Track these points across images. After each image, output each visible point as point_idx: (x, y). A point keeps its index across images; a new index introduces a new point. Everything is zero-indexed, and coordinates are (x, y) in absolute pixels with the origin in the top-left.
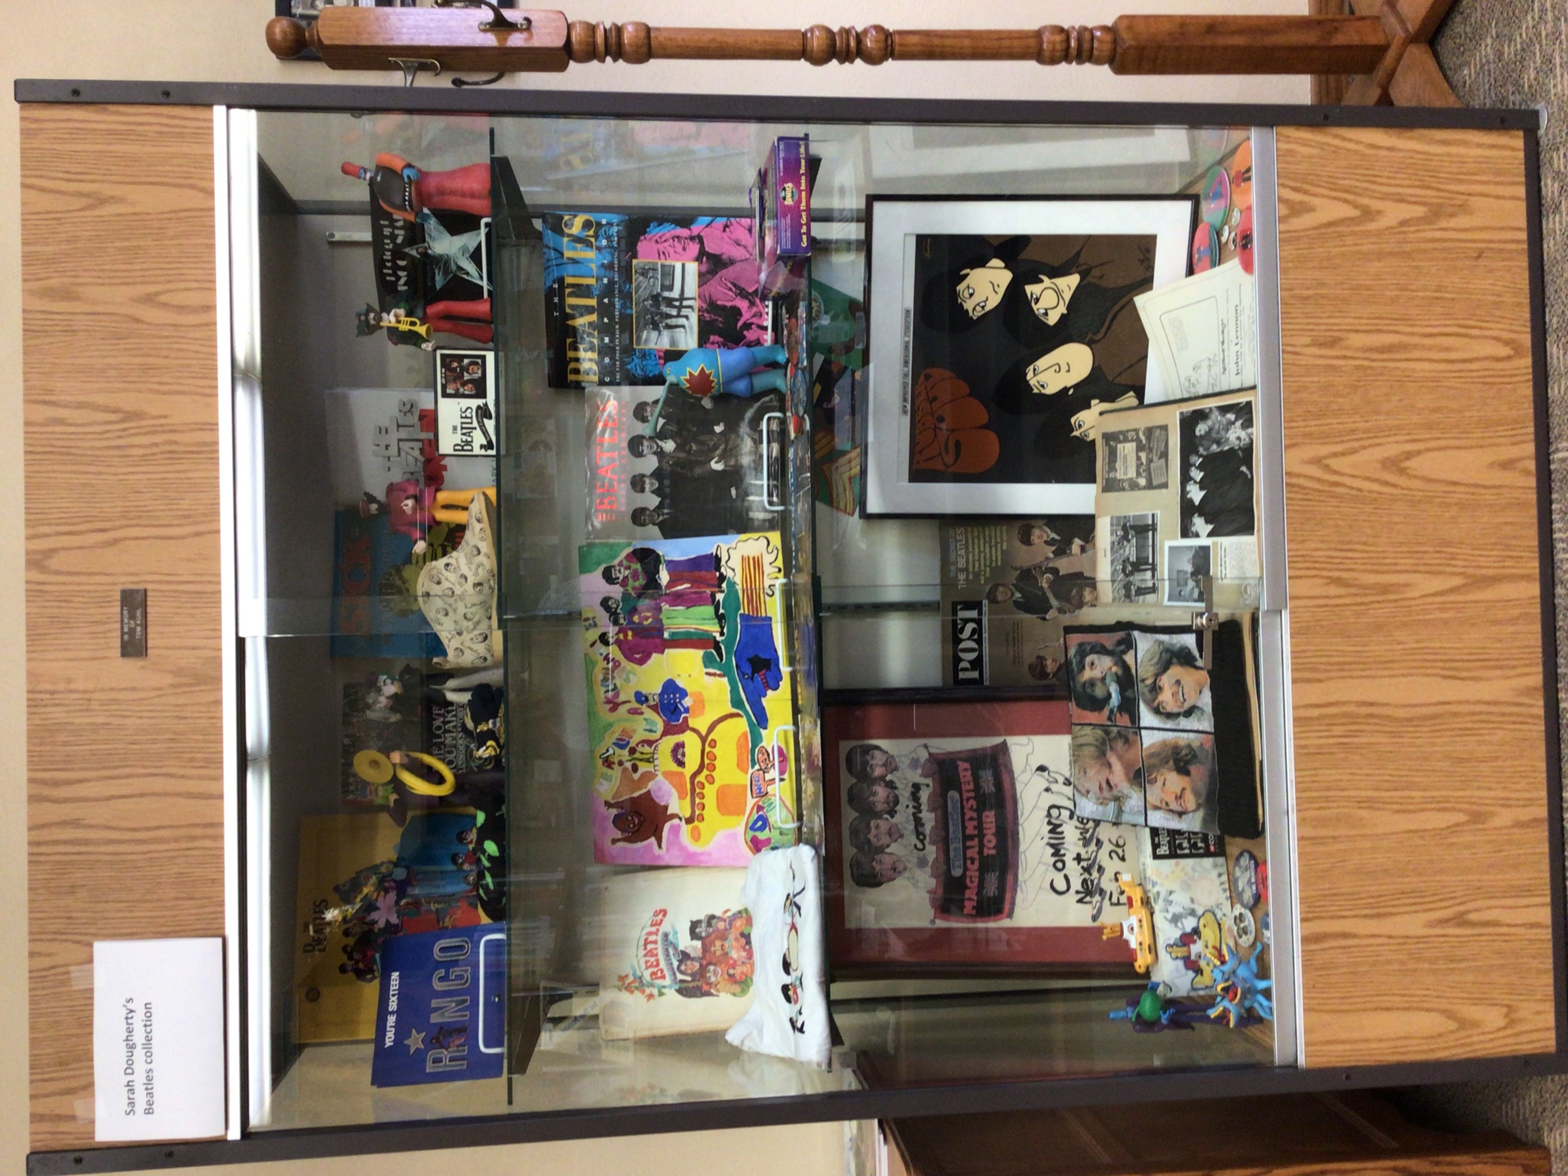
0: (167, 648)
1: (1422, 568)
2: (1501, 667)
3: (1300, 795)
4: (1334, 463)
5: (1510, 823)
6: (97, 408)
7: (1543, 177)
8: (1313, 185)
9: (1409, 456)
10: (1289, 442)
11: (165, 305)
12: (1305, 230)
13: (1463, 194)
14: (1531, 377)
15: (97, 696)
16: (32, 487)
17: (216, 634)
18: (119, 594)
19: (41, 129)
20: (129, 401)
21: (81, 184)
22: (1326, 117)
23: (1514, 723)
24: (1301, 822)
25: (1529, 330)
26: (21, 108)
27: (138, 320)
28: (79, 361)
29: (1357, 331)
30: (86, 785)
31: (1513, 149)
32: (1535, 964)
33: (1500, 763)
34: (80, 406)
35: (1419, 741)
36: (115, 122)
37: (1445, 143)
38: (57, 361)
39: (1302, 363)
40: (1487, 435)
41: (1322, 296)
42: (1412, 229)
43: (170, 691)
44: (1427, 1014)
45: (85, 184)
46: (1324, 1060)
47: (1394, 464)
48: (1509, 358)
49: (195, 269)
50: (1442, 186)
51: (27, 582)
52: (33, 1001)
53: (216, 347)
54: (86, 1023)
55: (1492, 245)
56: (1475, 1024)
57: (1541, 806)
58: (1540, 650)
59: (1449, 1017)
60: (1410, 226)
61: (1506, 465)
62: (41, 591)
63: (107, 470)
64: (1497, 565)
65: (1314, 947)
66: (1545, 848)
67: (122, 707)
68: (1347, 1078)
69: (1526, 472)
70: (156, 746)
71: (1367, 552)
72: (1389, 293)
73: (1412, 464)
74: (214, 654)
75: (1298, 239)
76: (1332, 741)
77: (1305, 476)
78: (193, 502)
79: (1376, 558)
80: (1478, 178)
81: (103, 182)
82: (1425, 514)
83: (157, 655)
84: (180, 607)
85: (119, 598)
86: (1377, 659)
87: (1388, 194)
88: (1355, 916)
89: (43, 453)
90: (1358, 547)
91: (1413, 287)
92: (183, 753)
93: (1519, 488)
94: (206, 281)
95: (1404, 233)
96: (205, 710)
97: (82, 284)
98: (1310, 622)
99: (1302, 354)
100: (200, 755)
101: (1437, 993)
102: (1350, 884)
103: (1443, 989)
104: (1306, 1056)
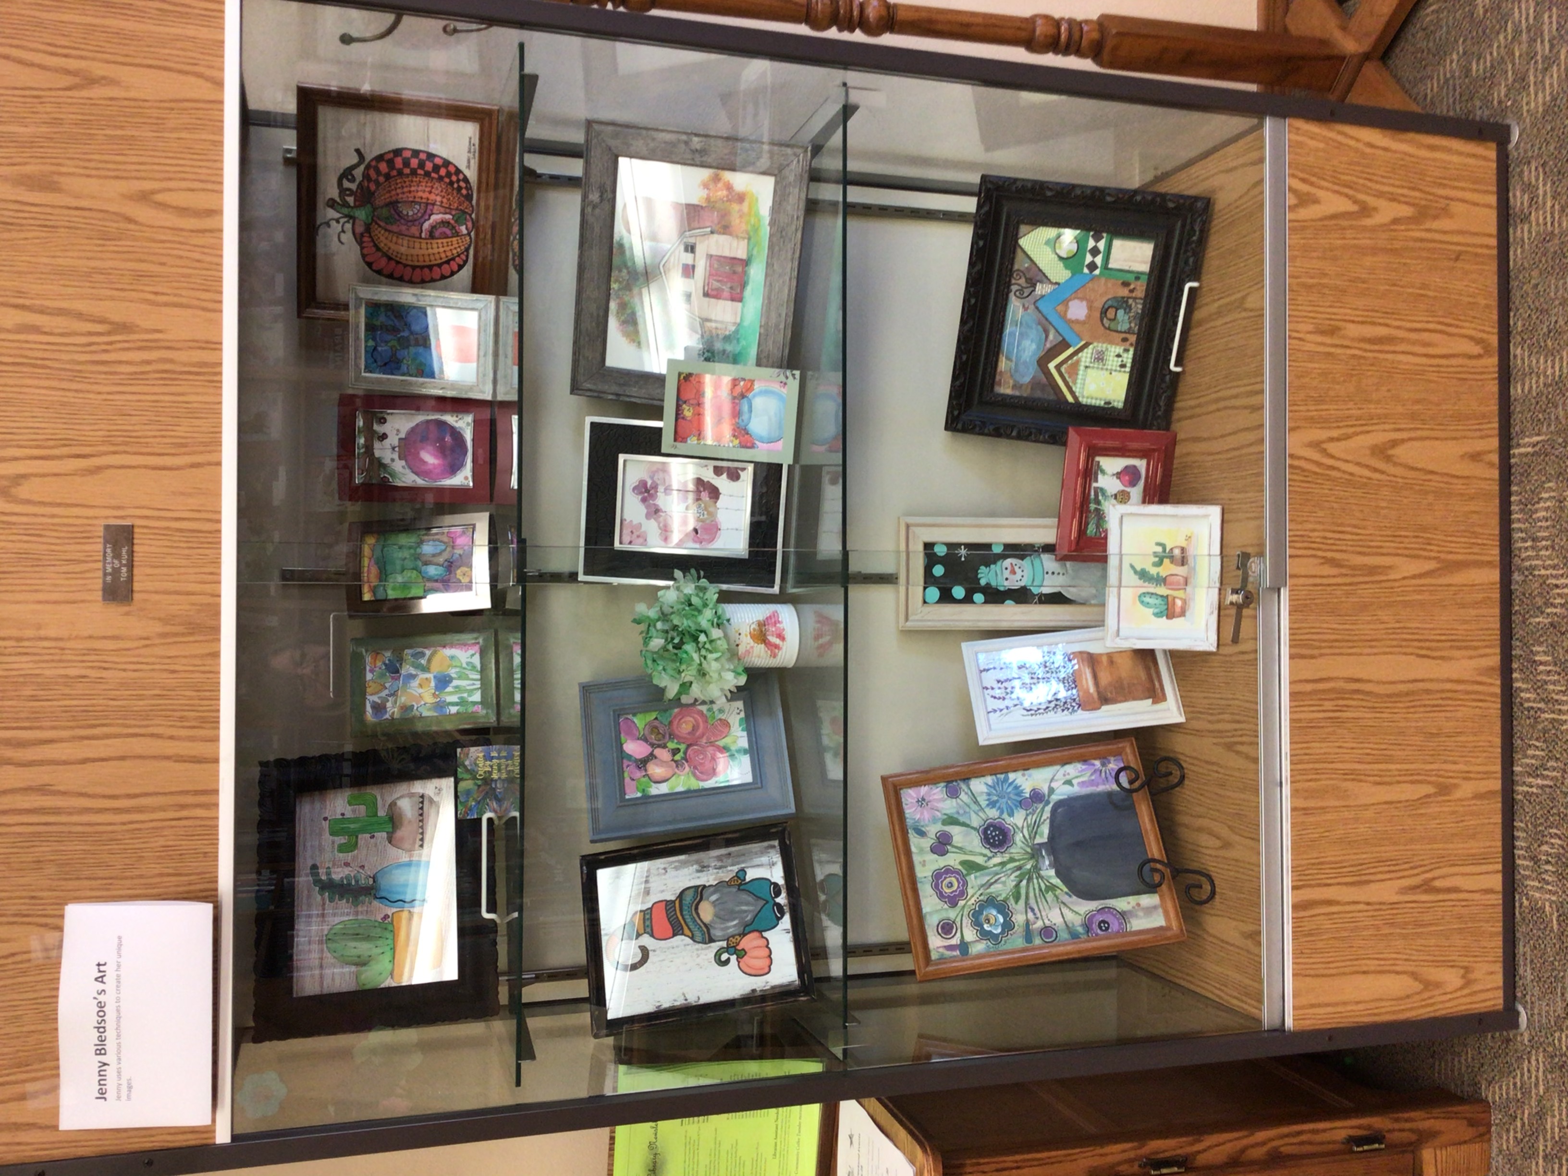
0: (156, 592)
1: (1404, 552)
2: (1466, 648)
3: (1294, 767)
4: (1333, 448)
5: (1470, 795)
6: (80, 316)
7: (1511, 188)
8: (1319, 178)
9: (1394, 443)
10: (1293, 425)
11: (162, 206)
12: (1312, 220)
13: (1448, 198)
14: (1497, 375)
15: (70, 644)
17: (215, 577)
18: (102, 529)
20: (117, 312)
21: (68, 60)
22: (1332, 114)
23: (1475, 700)
24: (1295, 793)
25: (1496, 330)
27: (130, 220)
28: (60, 261)
29: (1353, 322)
30: (55, 746)
31: (1489, 160)
32: (1487, 927)
33: (1463, 738)
34: (61, 312)
35: (1396, 717)
37: (1432, 149)
38: (33, 259)
39: (1305, 349)
40: (1460, 427)
41: (1324, 286)
42: (1403, 227)
43: (157, 641)
44: (1398, 977)
45: (70, 61)
46: (1308, 1022)
47: (1382, 451)
48: (1479, 356)
49: (200, 167)
50: (1428, 189)
53: (221, 256)
54: (50, 1018)
56: (1438, 985)
57: (1496, 778)
58: (1498, 632)
59: (1416, 979)
60: (1400, 224)
61: (1475, 457)
62: (9, 523)
63: (89, 387)
64: (1465, 551)
65: (1302, 914)
66: (1498, 819)
67: (102, 658)
68: (1330, 1039)
69: (1491, 464)
70: (141, 703)
71: (1358, 534)
72: (1382, 288)
73: (1398, 452)
74: (211, 600)
75: (1303, 228)
76: (1322, 715)
77: (1306, 459)
78: (191, 429)
79: (1366, 540)
80: (1456, 184)
81: (94, 59)
82: (1405, 501)
83: (145, 600)
84: (172, 547)
85: (102, 534)
86: (1363, 637)
87: (1382, 192)
88: (1339, 884)
89: (14, 364)
90: (1349, 529)
91: (1401, 283)
92: (174, 710)
93: (1486, 479)
94: (214, 182)
95: (1395, 230)
96: (200, 663)
97: (64, 174)
98: (1305, 600)
99: (1305, 340)
100: (191, 714)
101: (1405, 957)
102: (1335, 853)
103: (1410, 952)
104: (1294, 1020)
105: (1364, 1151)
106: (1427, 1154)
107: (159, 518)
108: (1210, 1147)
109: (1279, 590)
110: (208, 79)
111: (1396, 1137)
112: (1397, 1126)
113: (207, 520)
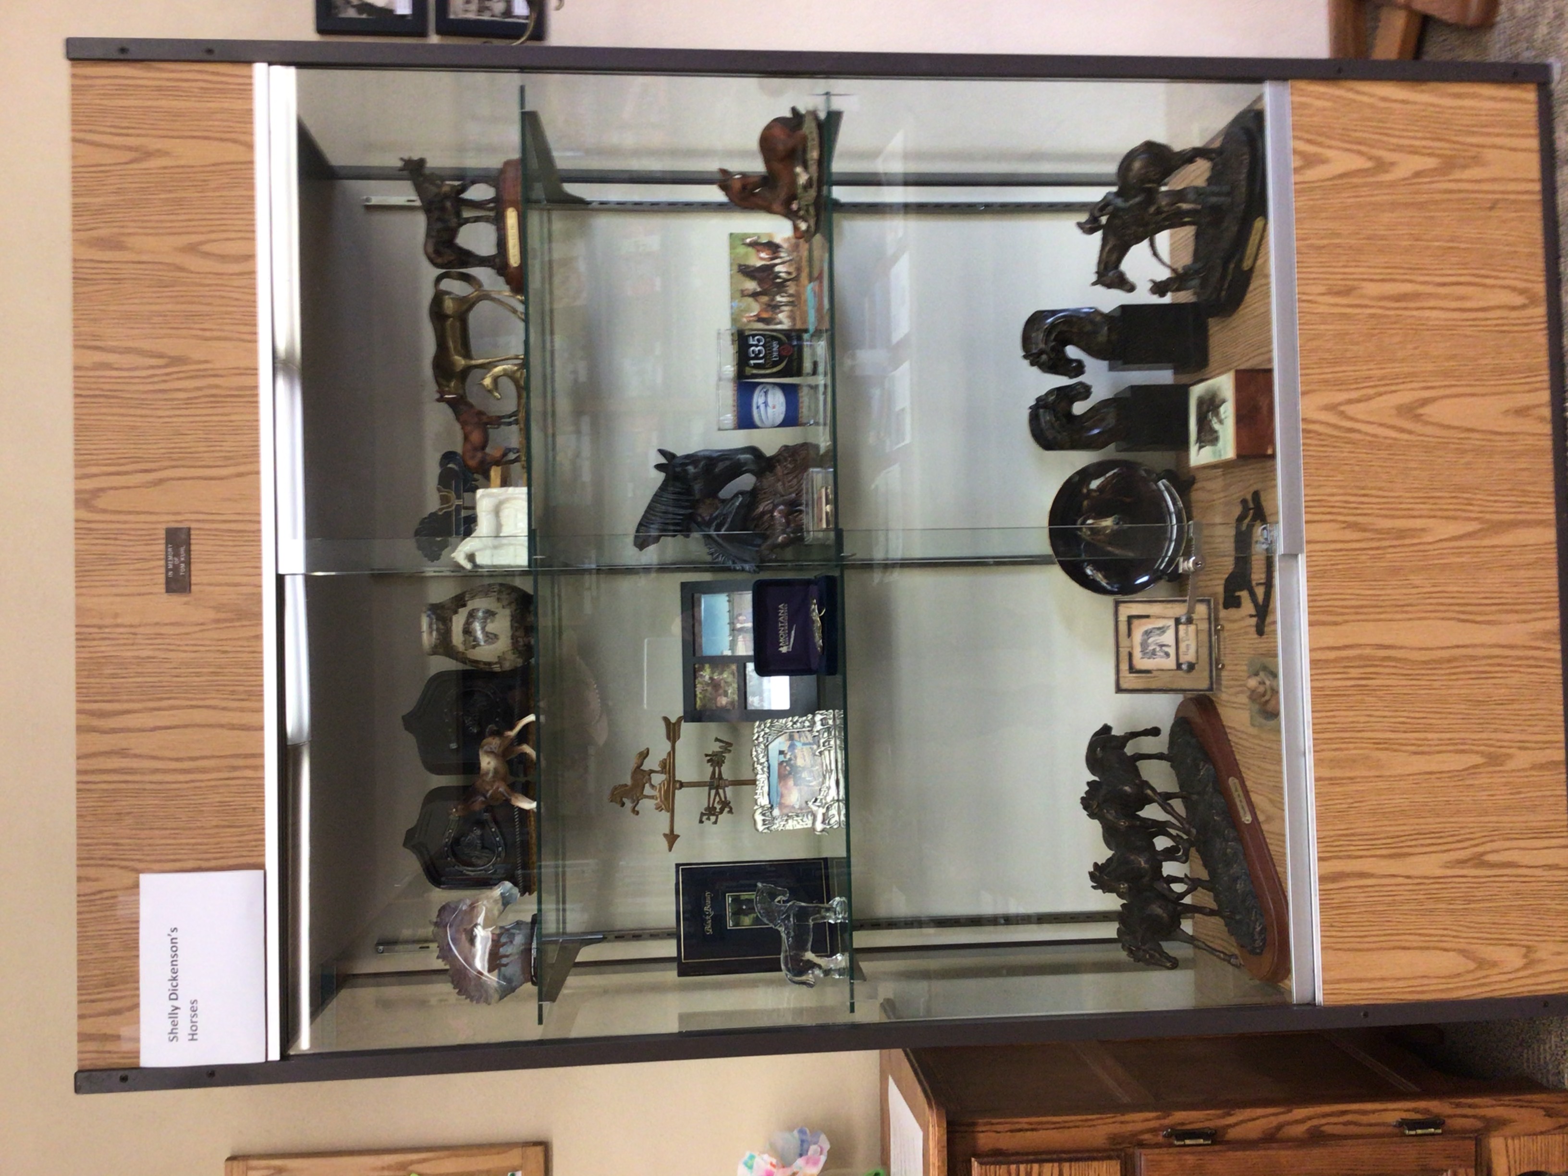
0: (210, 585)
1: (1439, 513)
2: (1516, 612)
3: (1316, 736)
4: (1350, 410)
5: (1527, 766)
6: (143, 353)
7: (1556, 130)
8: (1326, 137)
9: (1425, 402)
10: (1304, 388)
11: (208, 255)
12: (1321, 181)
13: (1478, 146)
14: (1545, 325)
15: (142, 630)
16: (81, 429)
17: (256, 571)
18: (164, 532)
19: (91, 86)
20: (173, 347)
21: (129, 138)
22: (1340, 70)
23: (1530, 666)
24: (1318, 763)
25: (1542, 279)
26: (73, 66)
27: (181, 269)
28: (127, 308)
29: (1372, 280)
30: (130, 716)
31: (1526, 103)
32: (1553, 905)
33: (1516, 706)
34: (128, 351)
35: (1436, 684)
36: (159, 79)
37: (1458, 96)
38: (105, 308)
39: (1318, 311)
40: (1502, 382)
41: (1338, 246)
42: (1427, 180)
43: (211, 626)
44: (1445, 953)
45: (132, 139)
46: (1342, 997)
47: (1409, 411)
48: (1524, 307)
49: (236, 219)
50: (1455, 138)
51: (77, 521)
52: (81, 924)
53: (257, 294)
54: (131, 946)
55: (1506, 196)
56: (1494, 964)
57: (1559, 748)
58: (1556, 594)
59: (1467, 958)
60: (1426, 177)
61: (1522, 412)
62: (90, 529)
63: (153, 412)
64: (1513, 510)
65: (1330, 886)
67: (167, 641)
68: (1366, 1015)
69: (1541, 419)
70: (199, 679)
71: (1384, 497)
72: (1402, 243)
73: (1427, 410)
74: (255, 590)
75: (1312, 189)
76: (1347, 683)
77: (1321, 423)
78: (234, 444)
79: (1392, 503)
80: (1491, 130)
81: (149, 136)
82: (1440, 460)
83: (201, 591)
84: (222, 546)
85: (164, 536)
86: (1396, 603)
87: (1399, 145)
88: (1372, 856)
89: (92, 396)
90: (1373, 492)
91: (1425, 237)
92: (225, 685)
93: (1534, 435)
94: (247, 231)
96: (246, 644)
97: (129, 234)
98: (1326, 565)
99: (1316, 303)
100: (241, 688)
101: (1455, 934)
102: (1367, 824)
103: (1460, 928)
104: (1324, 994)
105: (1416, 1135)
106: (1496, 1143)
107: (210, 521)
108: (1242, 1122)
109: (1296, 556)
110: (244, 143)
111: (1458, 1123)
112: (1459, 1111)
113: (250, 521)
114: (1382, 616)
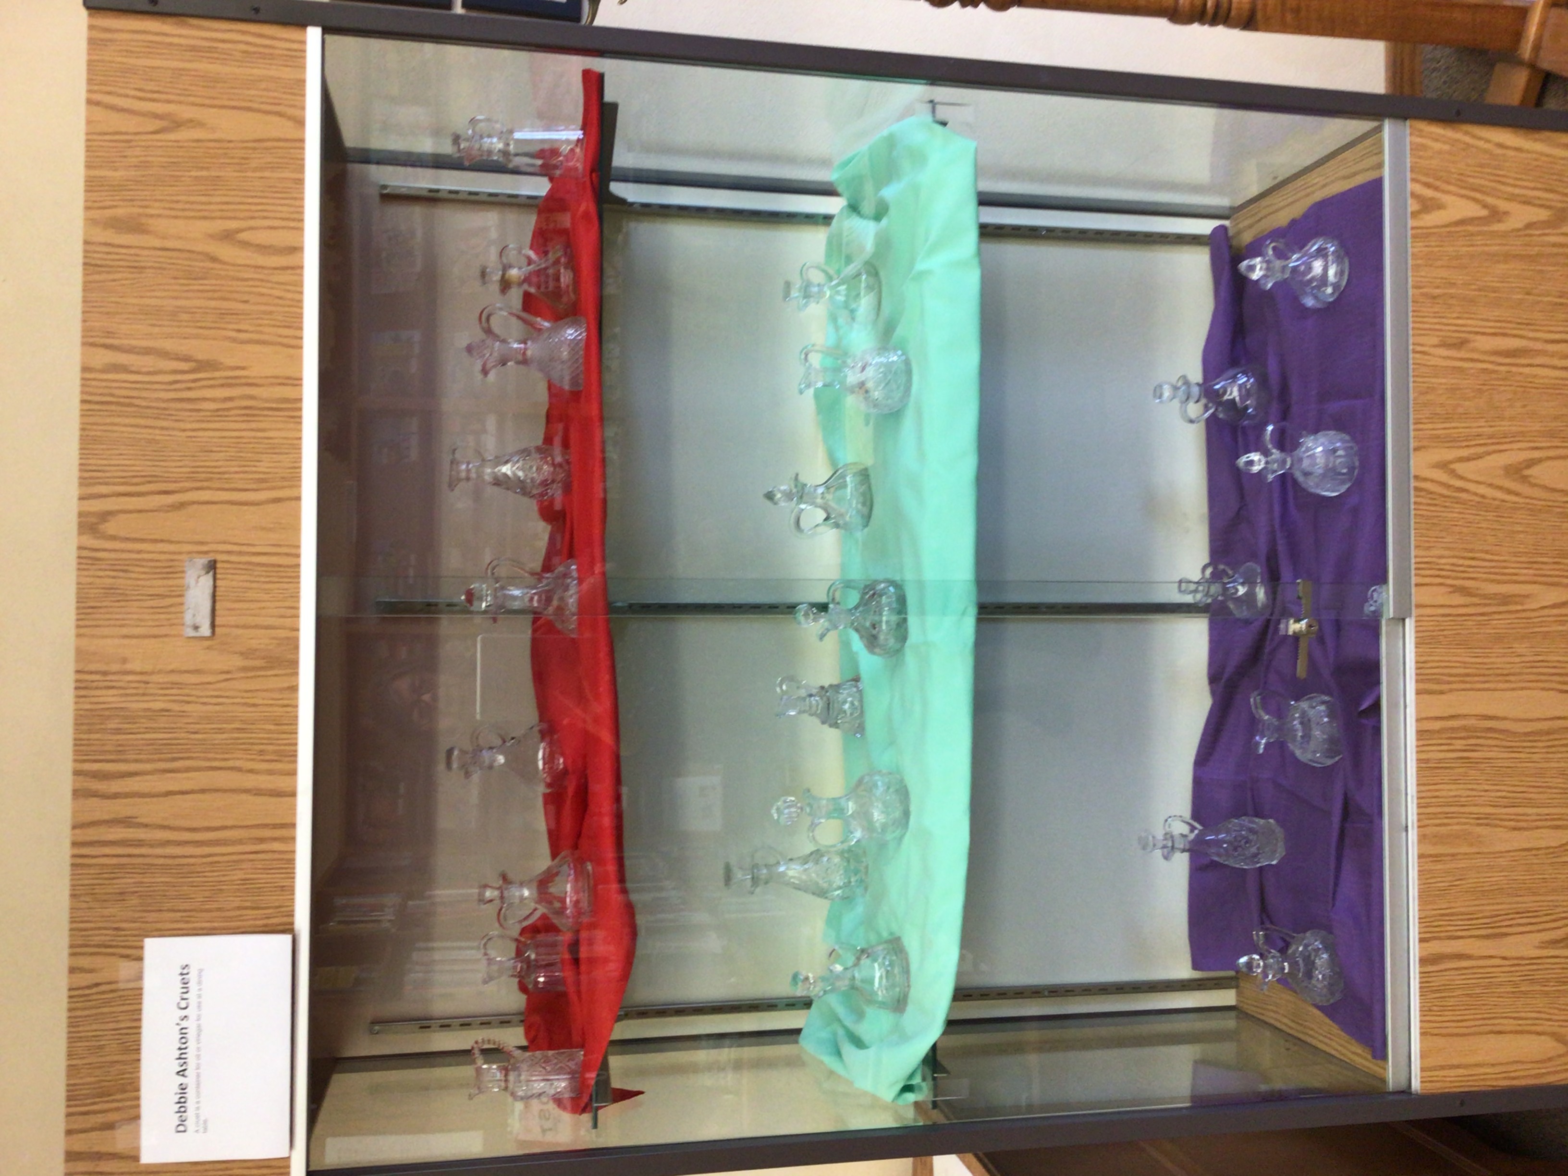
0: (237, 626)
1: (1542, 579)
3: (1421, 810)
4: (1460, 468)
6: (164, 354)
8: (1445, 182)
9: (1531, 463)
10: (1416, 444)
11: (245, 244)
12: (1434, 227)
15: (154, 678)
16: (88, 440)
17: (293, 612)
19: (110, 40)
20: (201, 349)
21: (156, 104)
22: (1458, 113)
24: (1422, 838)
26: (90, 16)
27: (214, 259)
28: (147, 301)
29: (1483, 334)
30: (138, 778)
34: (148, 351)
35: (1536, 757)
36: (194, 37)
38: (122, 300)
39: (1431, 363)
41: (1452, 297)
42: (1537, 232)
43: (238, 675)
44: (1537, 1037)
45: (159, 105)
46: (1438, 1085)
47: (1516, 471)
49: (282, 205)
51: (80, 548)
52: (73, 1023)
53: (301, 293)
54: (133, 1048)
59: (1559, 1041)
60: (1537, 229)
63: (173, 424)
65: (1430, 968)
67: (186, 691)
68: (1462, 1104)
70: (222, 736)
71: (1491, 561)
72: (1515, 297)
73: (1533, 471)
74: (290, 634)
75: (1428, 235)
76: (1452, 755)
77: (1432, 481)
78: (272, 465)
79: (1498, 567)
81: (180, 103)
82: (1543, 524)
84: (253, 581)
86: (1499, 671)
87: (1513, 194)
88: (1471, 937)
89: (102, 403)
90: (1481, 556)
91: (1535, 291)
92: (252, 744)
94: (294, 220)
95: (1531, 235)
96: (278, 696)
97: (152, 216)
98: (1433, 631)
99: (1429, 354)
100: (271, 748)
101: (1548, 1017)
102: (1467, 903)
103: (1552, 1011)
104: (1421, 1082)
107: (240, 553)
109: (1404, 620)
110: (290, 118)
113: (287, 554)
114: (1486, 686)
